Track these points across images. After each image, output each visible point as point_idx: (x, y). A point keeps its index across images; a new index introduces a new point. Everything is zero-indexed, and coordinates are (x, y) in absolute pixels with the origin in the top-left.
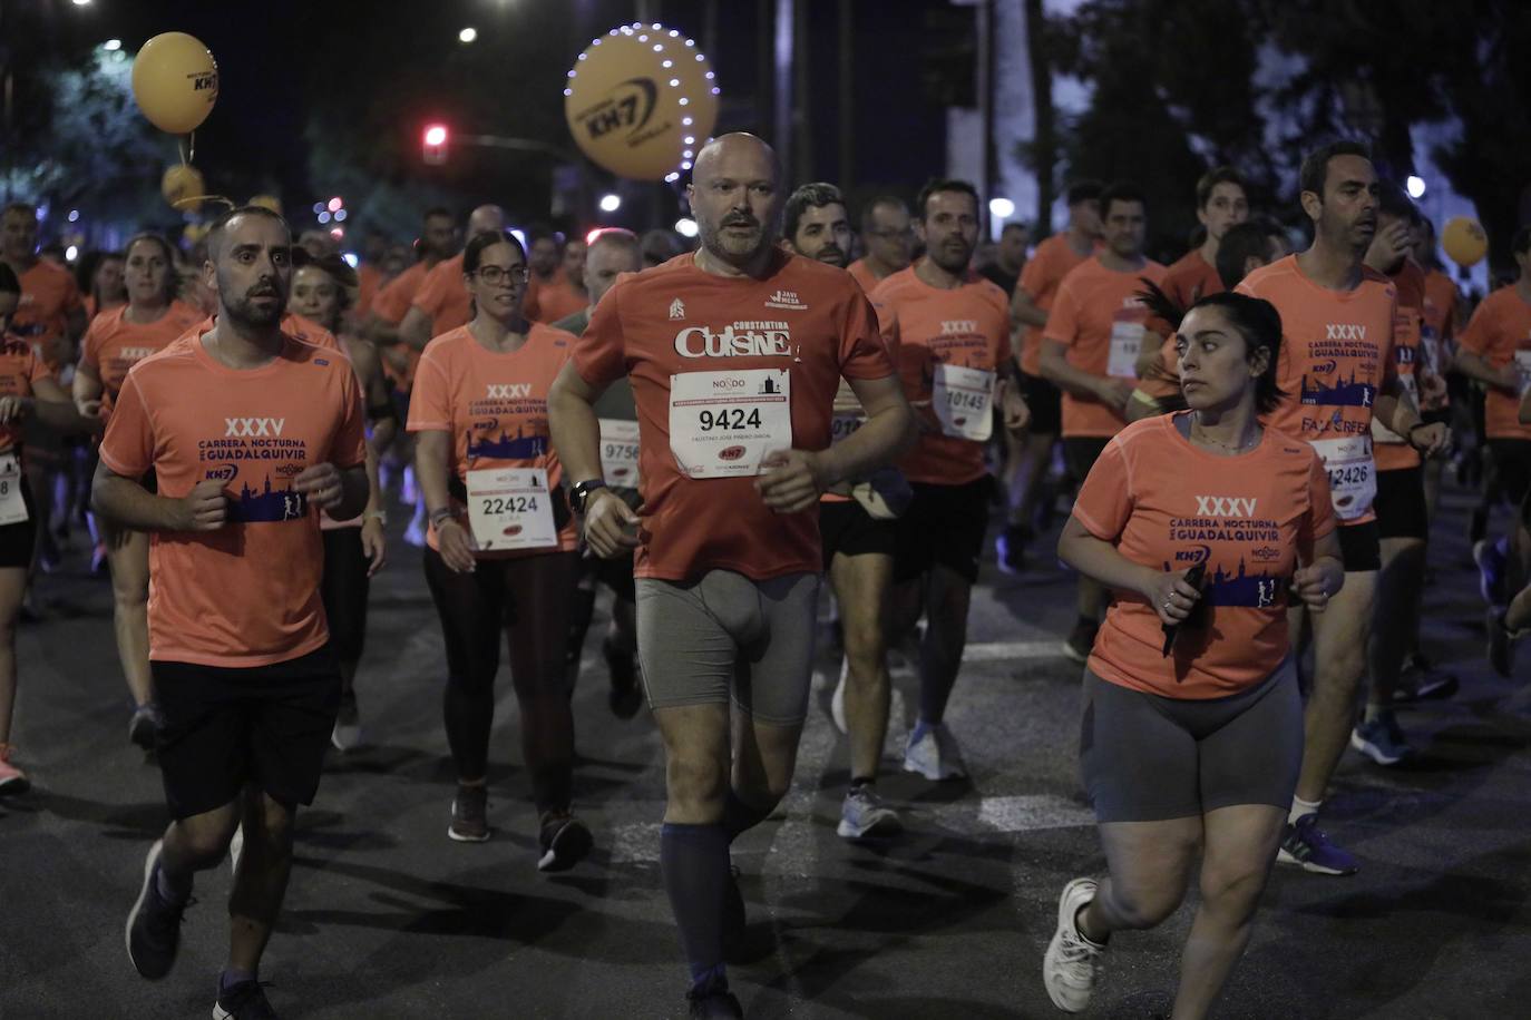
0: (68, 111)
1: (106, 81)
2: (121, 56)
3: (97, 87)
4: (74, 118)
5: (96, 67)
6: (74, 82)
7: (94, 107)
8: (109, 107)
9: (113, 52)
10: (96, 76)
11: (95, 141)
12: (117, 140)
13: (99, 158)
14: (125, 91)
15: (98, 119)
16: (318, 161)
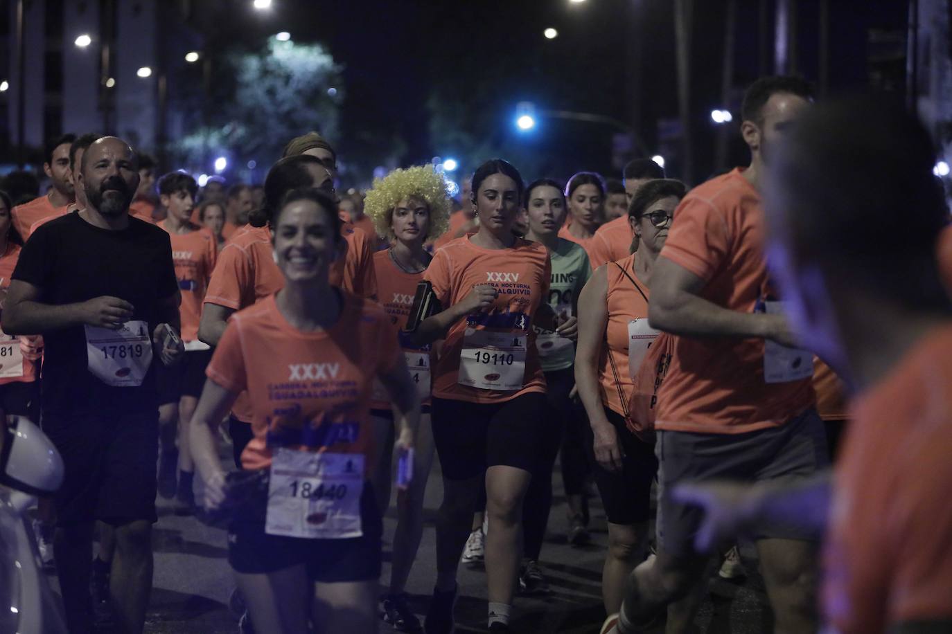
0: (247, 85)
1: (278, 64)
2: (290, 44)
3: (271, 68)
4: (253, 91)
5: (270, 52)
6: (252, 64)
7: (268, 82)
8: (279, 84)
9: (282, 42)
10: (269, 59)
11: (270, 108)
12: (286, 107)
13: (272, 122)
14: (292, 72)
15: (271, 92)
16: (435, 125)
